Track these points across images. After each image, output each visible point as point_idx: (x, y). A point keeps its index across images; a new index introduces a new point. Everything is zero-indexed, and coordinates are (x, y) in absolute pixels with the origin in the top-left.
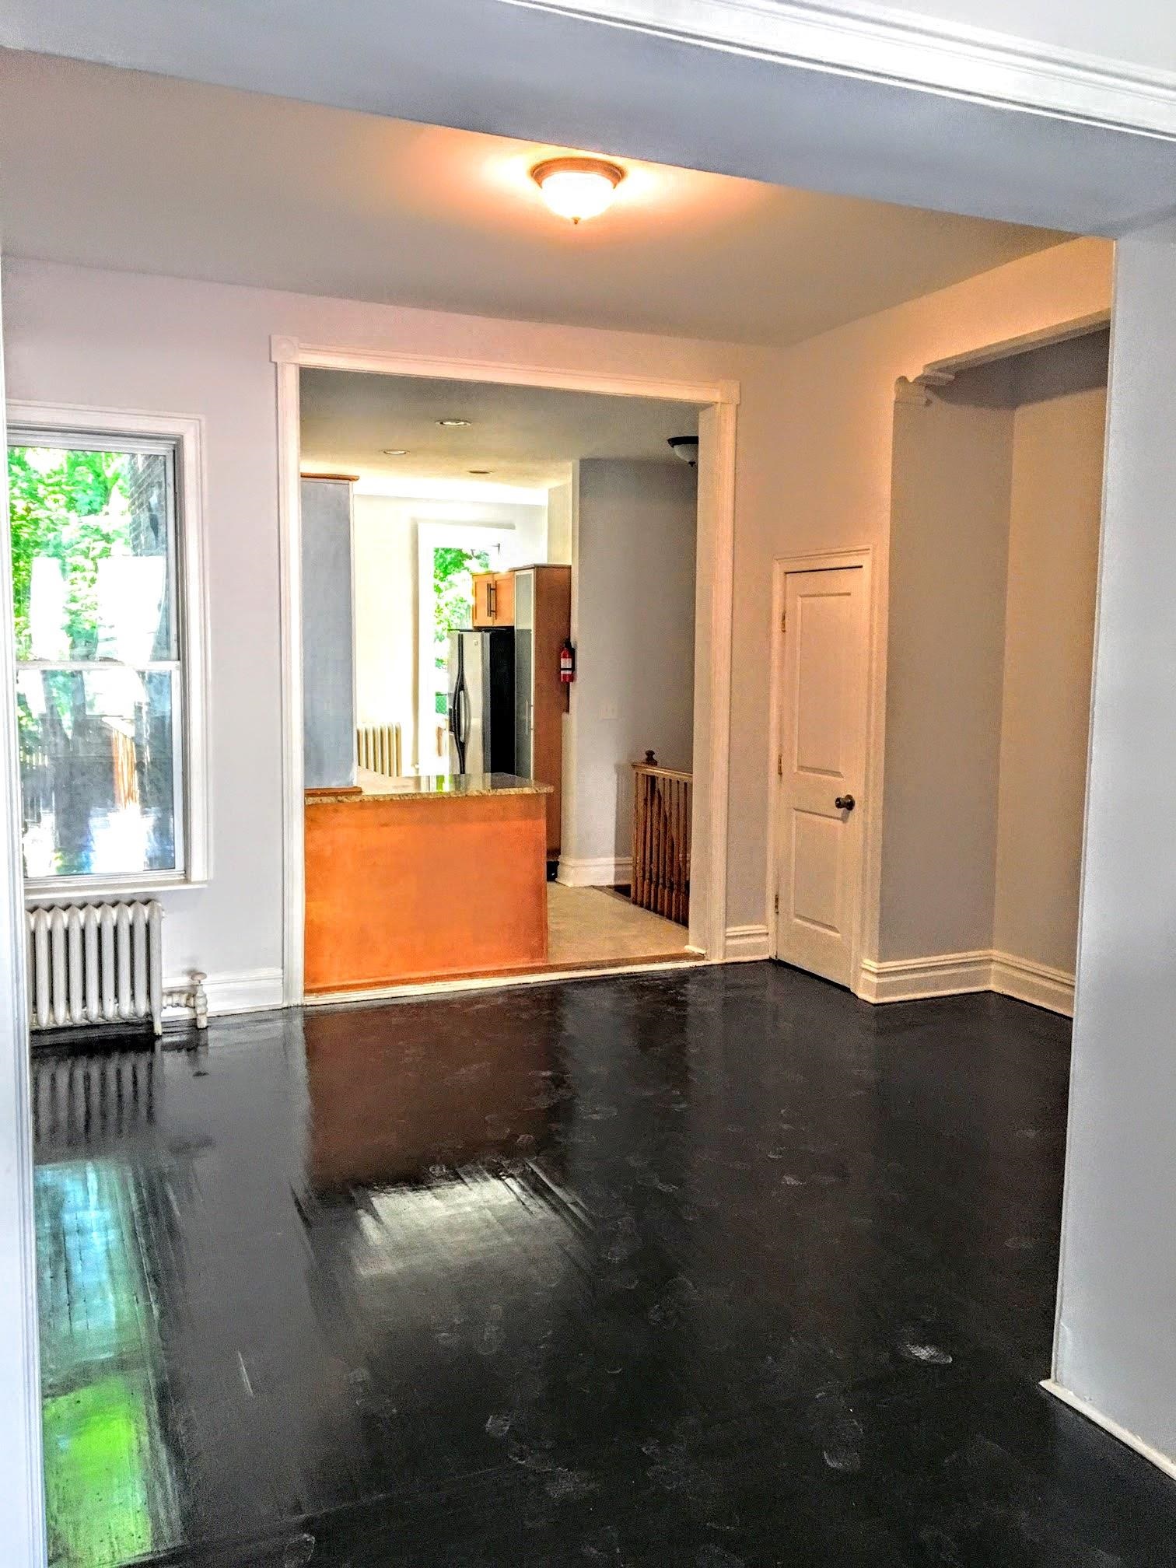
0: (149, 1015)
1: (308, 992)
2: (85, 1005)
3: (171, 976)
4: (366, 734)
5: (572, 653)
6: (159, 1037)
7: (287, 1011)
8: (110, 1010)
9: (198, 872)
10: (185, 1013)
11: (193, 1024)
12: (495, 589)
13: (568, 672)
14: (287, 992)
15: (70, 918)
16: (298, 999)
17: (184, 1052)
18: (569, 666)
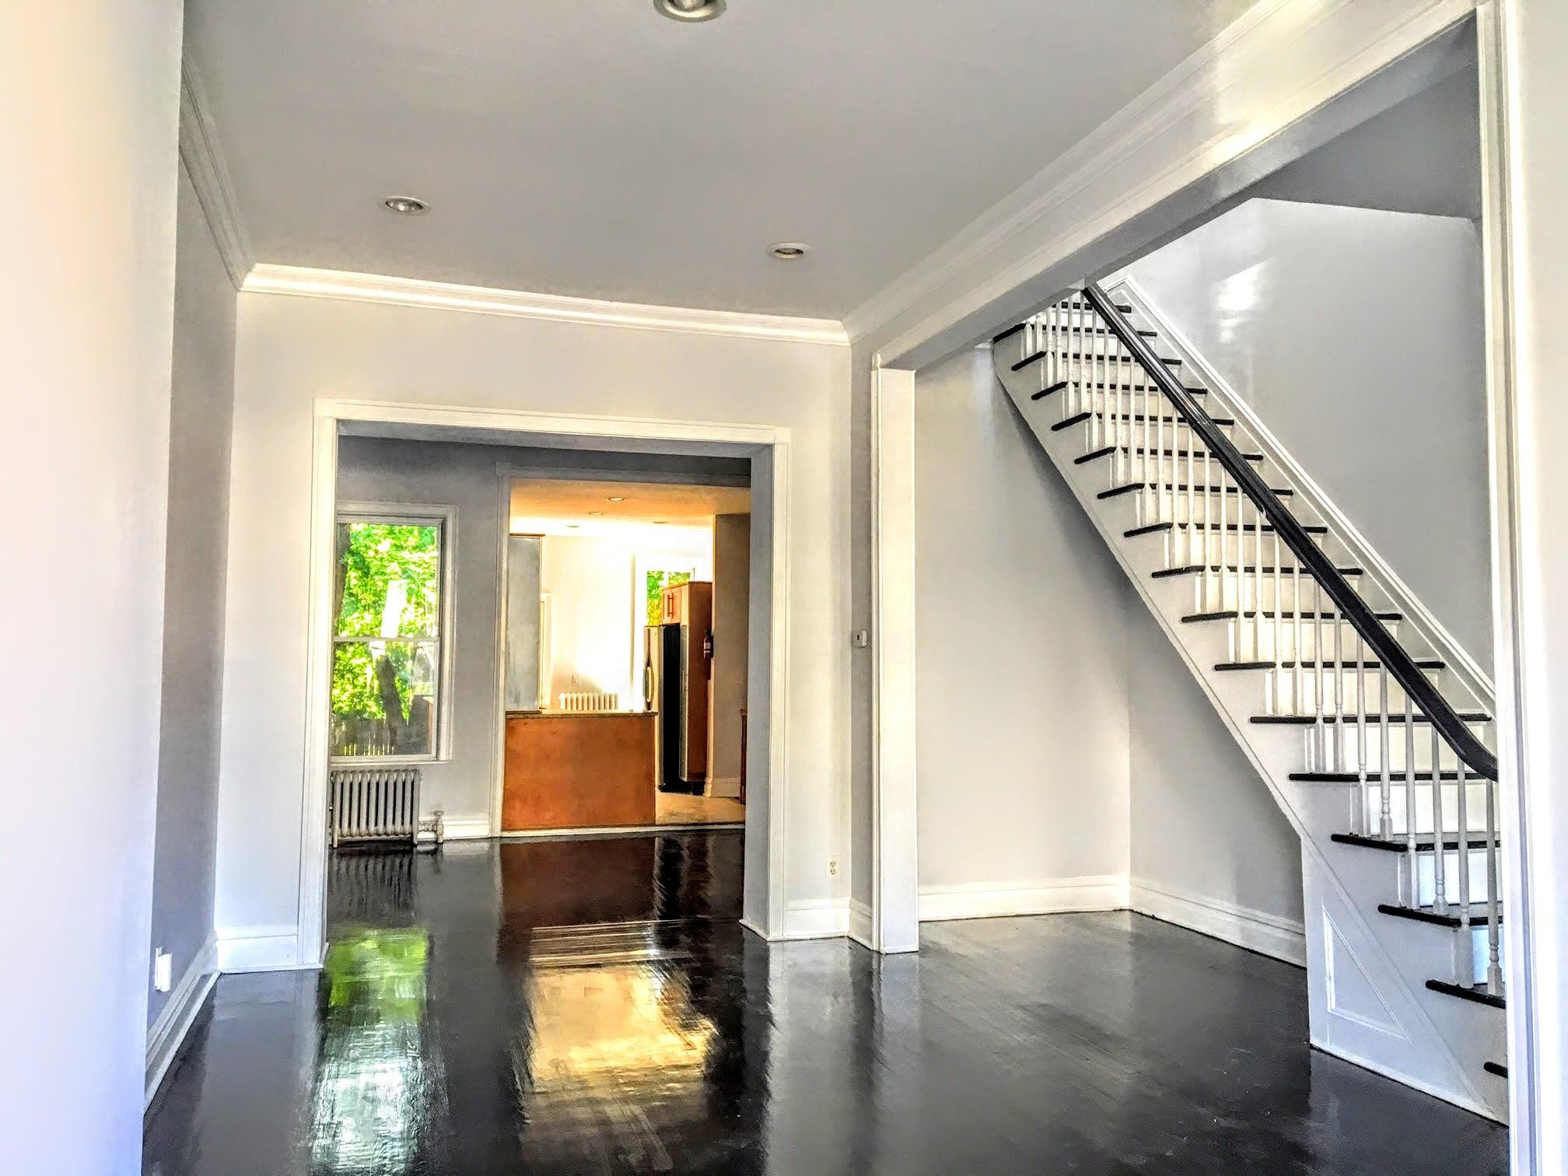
0: (412, 834)
1: (503, 829)
2: (376, 824)
3: (424, 816)
4: (583, 701)
5: (711, 639)
6: (416, 846)
7: (491, 839)
8: (390, 828)
9: (443, 756)
10: (430, 836)
11: (436, 842)
12: (673, 598)
13: (708, 652)
14: (492, 830)
15: (371, 777)
16: (498, 833)
17: (430, 856)
18: (709, 647)
